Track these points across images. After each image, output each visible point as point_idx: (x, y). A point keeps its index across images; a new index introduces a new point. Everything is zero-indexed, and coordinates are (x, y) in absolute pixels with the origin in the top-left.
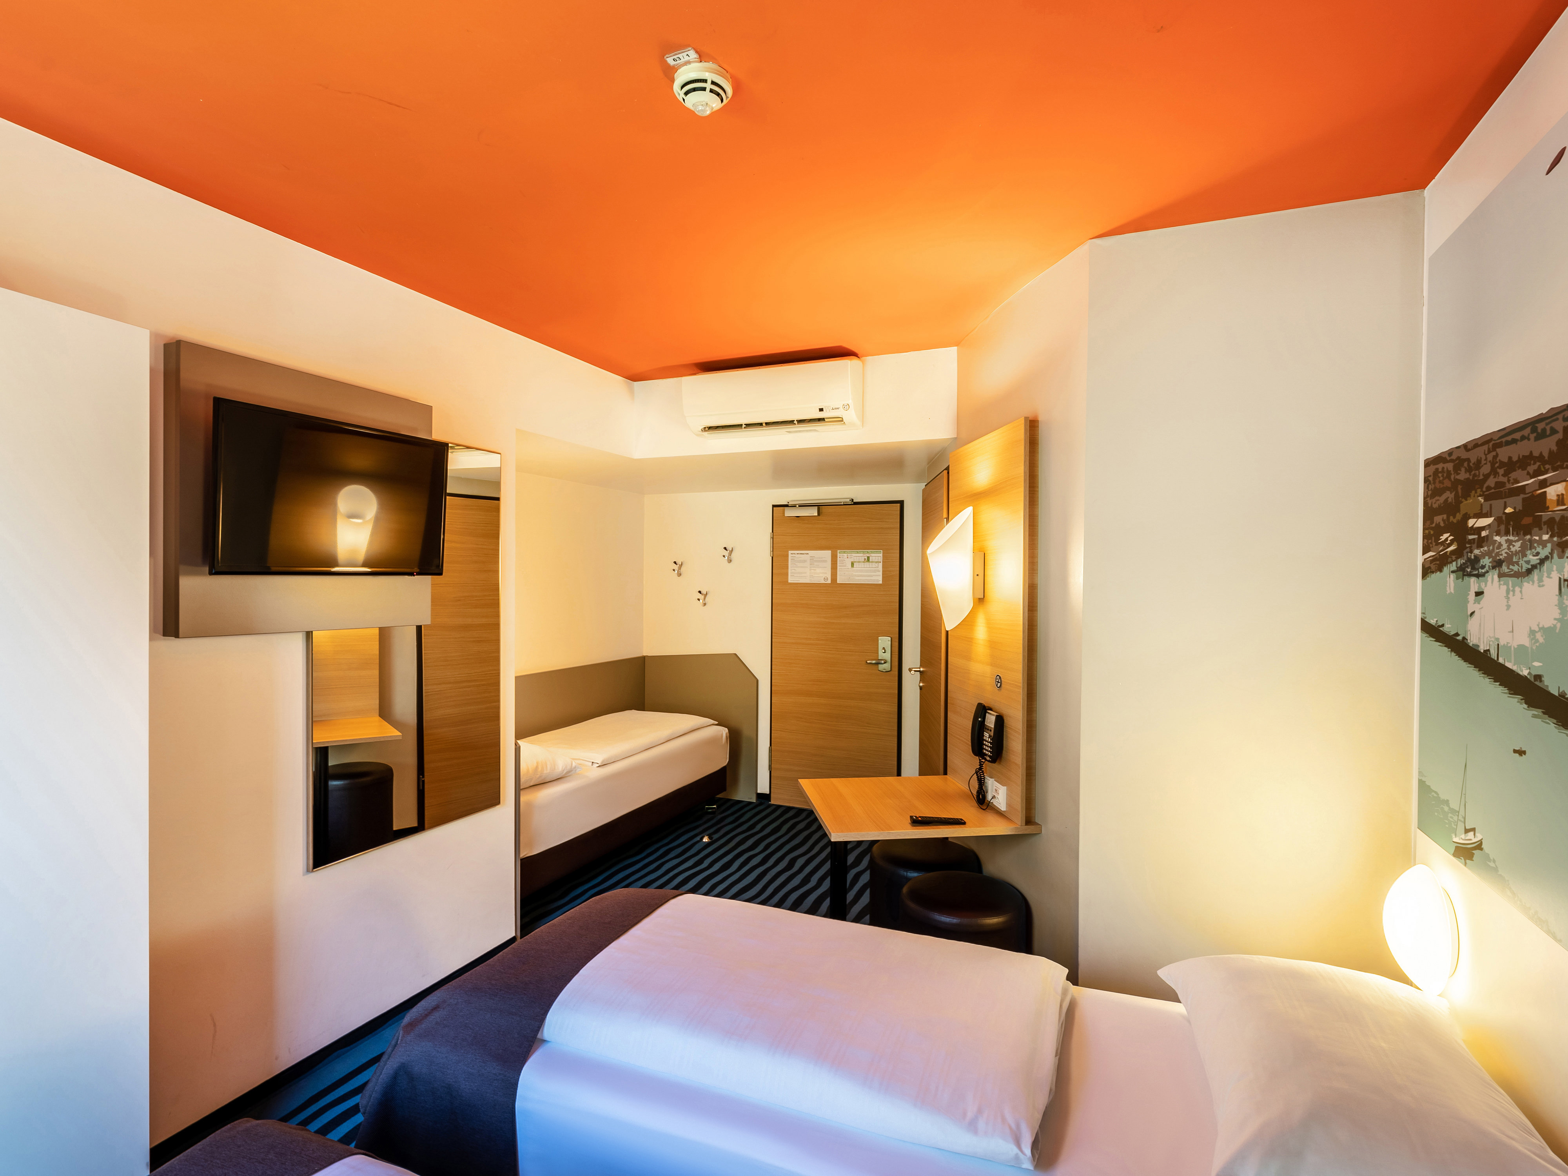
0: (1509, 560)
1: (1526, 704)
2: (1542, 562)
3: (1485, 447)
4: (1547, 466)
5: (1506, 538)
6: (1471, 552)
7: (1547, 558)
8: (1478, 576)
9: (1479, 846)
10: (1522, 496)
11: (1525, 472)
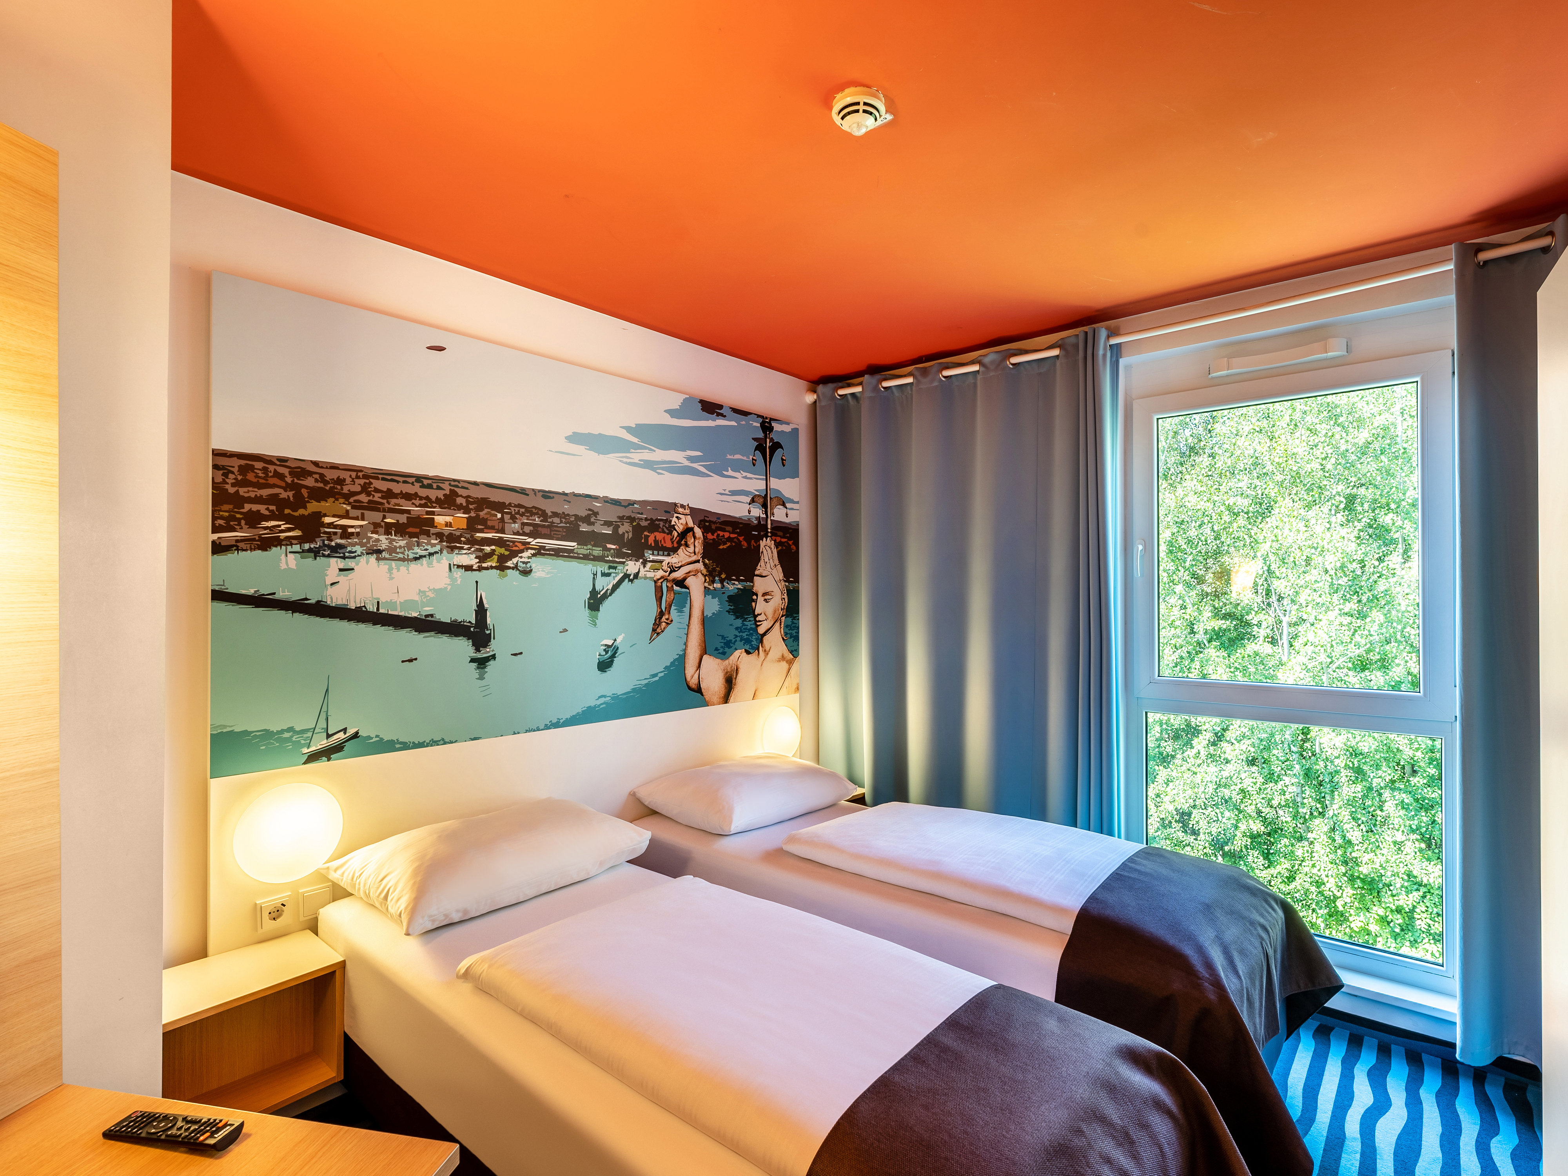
0: (392, 550)
1: (415, 631)
2: (431, 554)
3: (354, 474)
4: (434, 505)
5: (387, 537)
6: (332, 541)
7: (436, 553)
8: (344, 558)
9: (356, 736)
10: (406, 515)
11: (411, 502)
